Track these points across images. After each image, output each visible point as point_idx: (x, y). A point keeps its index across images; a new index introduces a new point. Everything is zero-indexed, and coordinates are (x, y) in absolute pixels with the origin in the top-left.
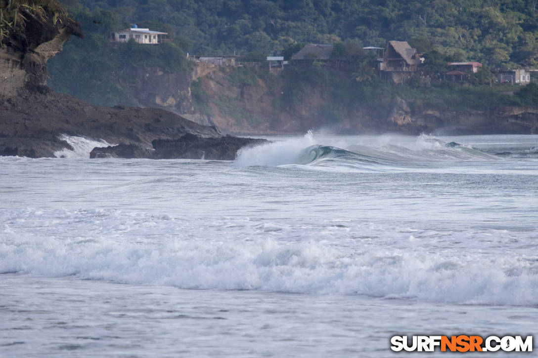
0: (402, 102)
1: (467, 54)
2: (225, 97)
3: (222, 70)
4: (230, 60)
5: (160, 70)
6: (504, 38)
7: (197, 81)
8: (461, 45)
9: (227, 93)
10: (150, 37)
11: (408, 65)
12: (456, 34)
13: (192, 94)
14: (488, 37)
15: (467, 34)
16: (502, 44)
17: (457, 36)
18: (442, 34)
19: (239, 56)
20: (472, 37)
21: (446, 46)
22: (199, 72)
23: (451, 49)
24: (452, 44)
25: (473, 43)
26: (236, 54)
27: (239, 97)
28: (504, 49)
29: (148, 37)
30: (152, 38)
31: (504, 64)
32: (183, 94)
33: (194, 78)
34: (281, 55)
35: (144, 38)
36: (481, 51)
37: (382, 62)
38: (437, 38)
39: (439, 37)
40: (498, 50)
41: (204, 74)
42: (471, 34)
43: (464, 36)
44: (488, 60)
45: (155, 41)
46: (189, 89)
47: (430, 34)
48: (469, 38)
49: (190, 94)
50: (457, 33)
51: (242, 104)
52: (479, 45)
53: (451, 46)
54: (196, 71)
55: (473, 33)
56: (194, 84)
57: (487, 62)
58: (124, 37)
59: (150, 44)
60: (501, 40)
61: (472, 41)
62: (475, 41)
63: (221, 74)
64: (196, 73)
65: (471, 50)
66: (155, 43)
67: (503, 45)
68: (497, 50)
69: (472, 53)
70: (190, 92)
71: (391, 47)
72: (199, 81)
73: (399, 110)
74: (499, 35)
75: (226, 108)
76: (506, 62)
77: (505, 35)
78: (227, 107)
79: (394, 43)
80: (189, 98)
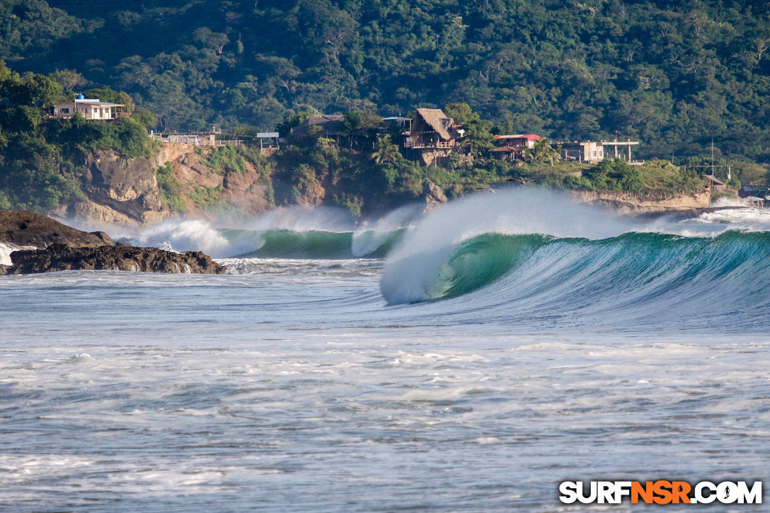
0: (435, 189)
1: (544, 122)
2: (202, 188)
3: (198, 152)
4: (209, 139)
5: (116, 154)
6: (592, 99)
7: (165, 167)
8: (536, 110)
9: (206, 182)
10: (101, 110)
11: (442, 140)
12: (529, 95)
13: (159, 185)
14: (571, 98)
15: (544, 95)
16: (590, 107)
17: (530, 99)
18: (509, 96)
19: (220, 133)
20: (550, 99)
21: (515, 112)
22: (167, 155)
23: (521, 115)
24: (523, 109)
25: (551, 108)
26: (216, 131)
27: (222, 188)
28: (592, 114)
29: (98, 111)
30: (104, 111)
31: (592, 133)
32: (146, 185)
33: (161, 163)
34: (276, 131)
35: (93, 110)
36: (562, 117)
37: (408, 136)
38: (504, 101)
39: (506, 99)
40: (585, 115)
41: (174, 157)
42: (548, 95)
43: (538, 98)
44: (571, 129)
45: (107, 116)
46: (155, 178)
47: (494, 96)
48: (545, 99)
49: (155, 184)
50: (529, 93)
51: (226, 196)
52: (560, 109)
53: (521, 112)
54: (164, 154)
55: (550, 94)
56: (161, 171)
57: (571, 132)
58: (67, 111)
59: (101, 121)
60: (587, 103)
61: (549, 104)
62: (553, 104)
63: (196, 157)
64: (164, 156)
65: (548, 116)
66: (107, 118)
67: (591, 109)
68: (583, 116)
69: (550, 121)
70: (156, 181)
71: (420, 117)
72: (167, 167)
73: (431, 200)
74: (585, 95)
75: (205, 202)
76: (594, 131)
77: (593, 95)
78: (206, 200)
79: (423, 112)
80: (155, 190)
